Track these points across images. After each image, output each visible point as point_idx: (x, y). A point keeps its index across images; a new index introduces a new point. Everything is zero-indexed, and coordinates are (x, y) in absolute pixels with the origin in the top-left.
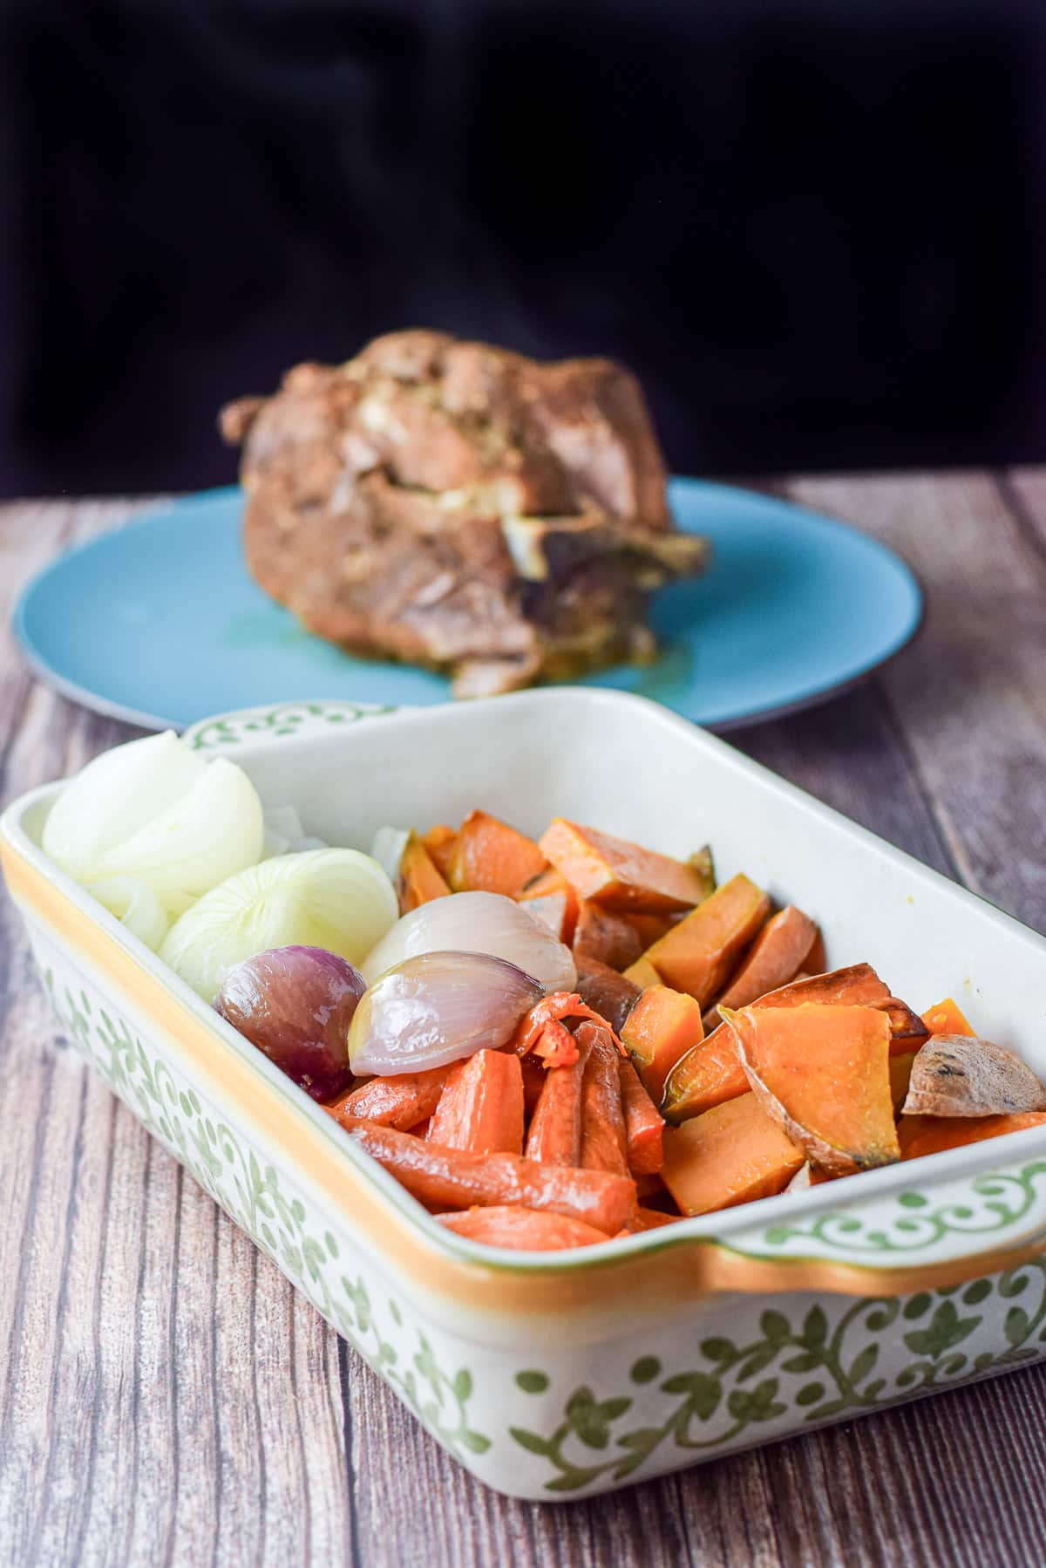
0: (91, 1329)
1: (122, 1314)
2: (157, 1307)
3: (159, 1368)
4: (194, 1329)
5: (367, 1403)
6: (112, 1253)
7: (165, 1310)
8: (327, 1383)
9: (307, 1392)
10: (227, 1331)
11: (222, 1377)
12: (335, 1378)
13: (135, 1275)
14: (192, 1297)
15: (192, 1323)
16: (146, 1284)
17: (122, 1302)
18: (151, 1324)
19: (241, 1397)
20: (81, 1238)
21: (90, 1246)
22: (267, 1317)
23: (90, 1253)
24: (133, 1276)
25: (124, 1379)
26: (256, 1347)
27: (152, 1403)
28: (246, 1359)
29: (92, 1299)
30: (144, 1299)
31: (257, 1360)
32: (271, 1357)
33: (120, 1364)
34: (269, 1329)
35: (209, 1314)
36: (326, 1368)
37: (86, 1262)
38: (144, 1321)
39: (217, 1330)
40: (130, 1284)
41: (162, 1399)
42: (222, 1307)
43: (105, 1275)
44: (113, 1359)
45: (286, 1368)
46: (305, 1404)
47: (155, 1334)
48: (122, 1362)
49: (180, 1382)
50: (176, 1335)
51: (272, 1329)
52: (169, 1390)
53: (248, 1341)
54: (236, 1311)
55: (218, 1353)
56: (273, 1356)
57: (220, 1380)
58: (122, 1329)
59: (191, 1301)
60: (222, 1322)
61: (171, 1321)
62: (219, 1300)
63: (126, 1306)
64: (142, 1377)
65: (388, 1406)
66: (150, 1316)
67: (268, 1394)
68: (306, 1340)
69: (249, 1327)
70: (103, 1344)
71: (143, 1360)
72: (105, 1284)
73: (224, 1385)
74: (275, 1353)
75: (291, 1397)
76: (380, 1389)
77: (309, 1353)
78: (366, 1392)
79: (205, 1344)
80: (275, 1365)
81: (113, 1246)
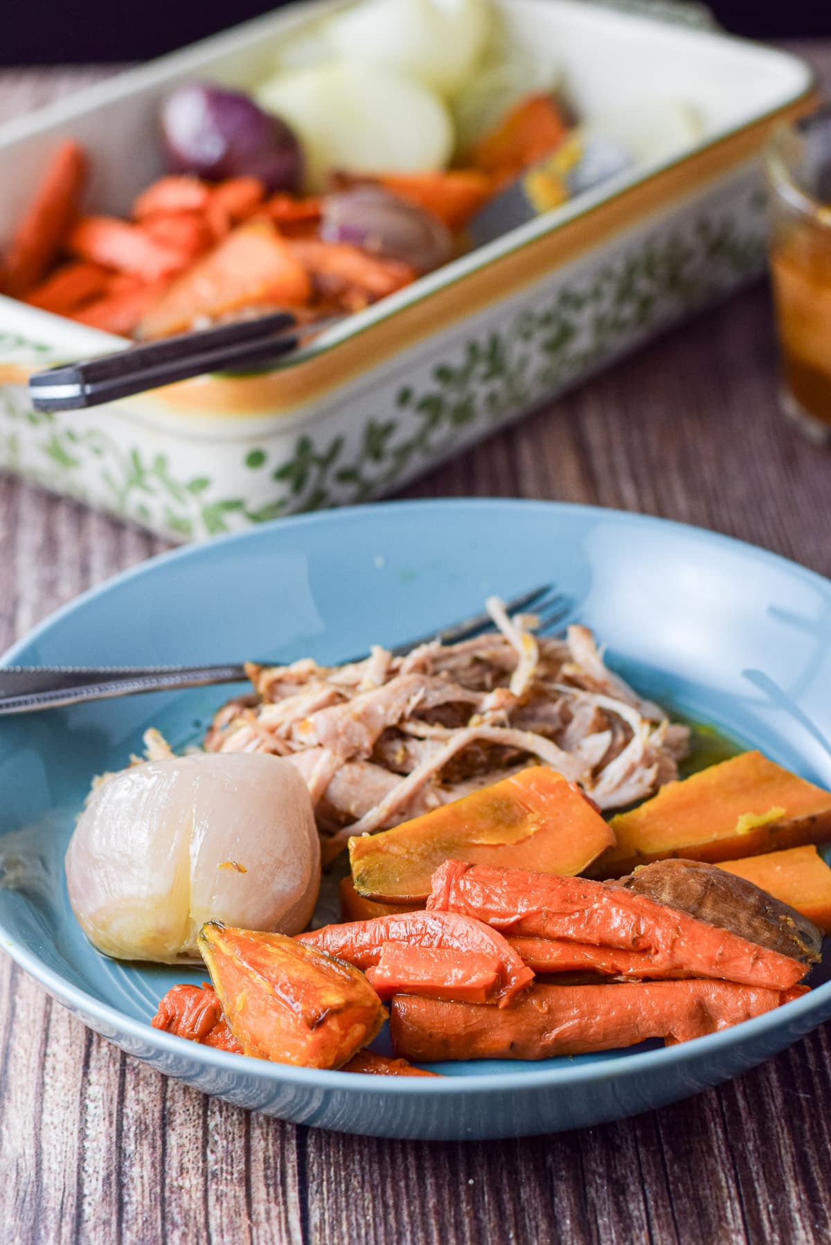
0: (32, 1126)
1: (66, 1105)
2: (103, 1095)
3: (104, 1180)
4: (143, 1127)
5: (327, 1232)
6: (57, 1021)
7: (111, 1100)
8: (285, 1203)
9: (263, 1216)
10: (178, 1130)
11: (172, 1192)
12: (293, 1196)
13: (81, 1052)
14: (142, 1083)
15: (140, 1118)
16: (92, 1064)
17: (67, 1087)
18: (96, 1119)
19: (192, 1223)
20: (25, 1001)
21: (35, 1013)
22: (221, 1112)
23: (34, 1021)
24: (79, 1053)
25: (66, 1194)
26: (209, 1152)
27: (95, 1228)
28: (198, 1168)
29: (35, 1084)
30: (90, 1084)
31: (209, 1170)
32: (225, 1167)
33: (62, 1174)
34: (223, 1127)
35: (159, 1108)
36: (283, 1183)
37: (30, 1034)
38: (90, 1115)
39: (168, 1128)
40: (75, 1064)
41: (107, 1223)
42: (172, 1098)
43: (49, 1051)
44: (55, 1166)
45: (240, 1181)
46: (261, 1232)
47: (101, 1133)
48: (65, 1171)
49: (126, 1199)
50: (123, 1134)
51: (226, 1128)
52: (114, 1208)
53: (199, 1144)
54: (188, 1104)
55: (168, 1159)
56: (227, 1165)
57: (170, 1197)
58: (65, 1126)
59: (140, 1088)
60: (172, 1118)
61: (117, 1115)
62: (170, 1089)
63: (70, 1093)
64: (86, 1191)
65: (350, 1237)
66: (96, 1108)
67: (221, 1218)
68: (263, 1143)
69: (201, 1125)
70: (44, 1146)
71: (87, 1168)
72: (48, 1065)
73: (174, 1204)
74: (229, 1160)
75: (245, 1221)
76: (342, 1211)
77: (266, 1160)
78: (326, 1216)
79: (154, 1148)
80: (229, 1177)
81: (58, 1013)
